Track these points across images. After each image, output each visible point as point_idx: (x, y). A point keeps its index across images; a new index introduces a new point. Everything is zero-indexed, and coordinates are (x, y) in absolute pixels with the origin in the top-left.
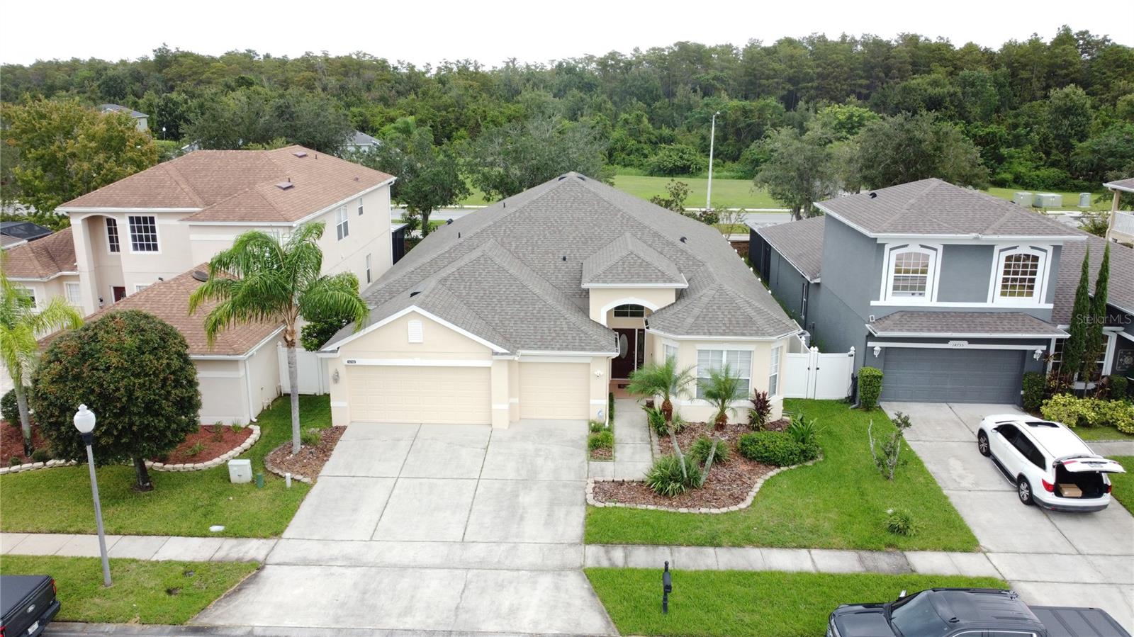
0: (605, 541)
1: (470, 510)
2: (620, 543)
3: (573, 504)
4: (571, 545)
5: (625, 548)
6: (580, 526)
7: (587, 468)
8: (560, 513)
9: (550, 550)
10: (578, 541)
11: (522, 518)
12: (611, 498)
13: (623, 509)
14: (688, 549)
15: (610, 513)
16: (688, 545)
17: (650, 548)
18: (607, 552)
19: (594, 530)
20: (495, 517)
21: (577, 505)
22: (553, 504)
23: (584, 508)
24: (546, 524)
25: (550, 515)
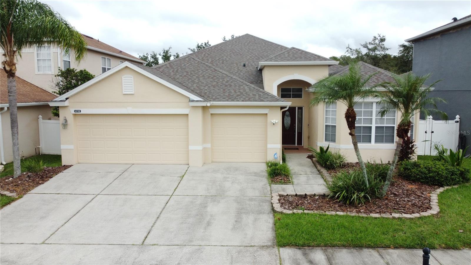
0: (301, 242)
1: (158, 218)
2: (318, 246)
3: (260, 212)
4: (262, 247)
5: (325, 251)
6: (271, 230)
7: (269, 189)
8: (248, 219)
9: (239, 252)
10: (269, 244)
11: (209, 224)
12: (297, 207)
13: (312, 215)
14: (397, 251)
15: (300, 219)
16: (396, 248)
17: (354, 251)
18: (305, 254)
19: (286, 233)
20: (182, 223)
21: (264, 213)
22: (240, 213)
23: (271, 216)
24: (234, 229)
25: (238, 221)
